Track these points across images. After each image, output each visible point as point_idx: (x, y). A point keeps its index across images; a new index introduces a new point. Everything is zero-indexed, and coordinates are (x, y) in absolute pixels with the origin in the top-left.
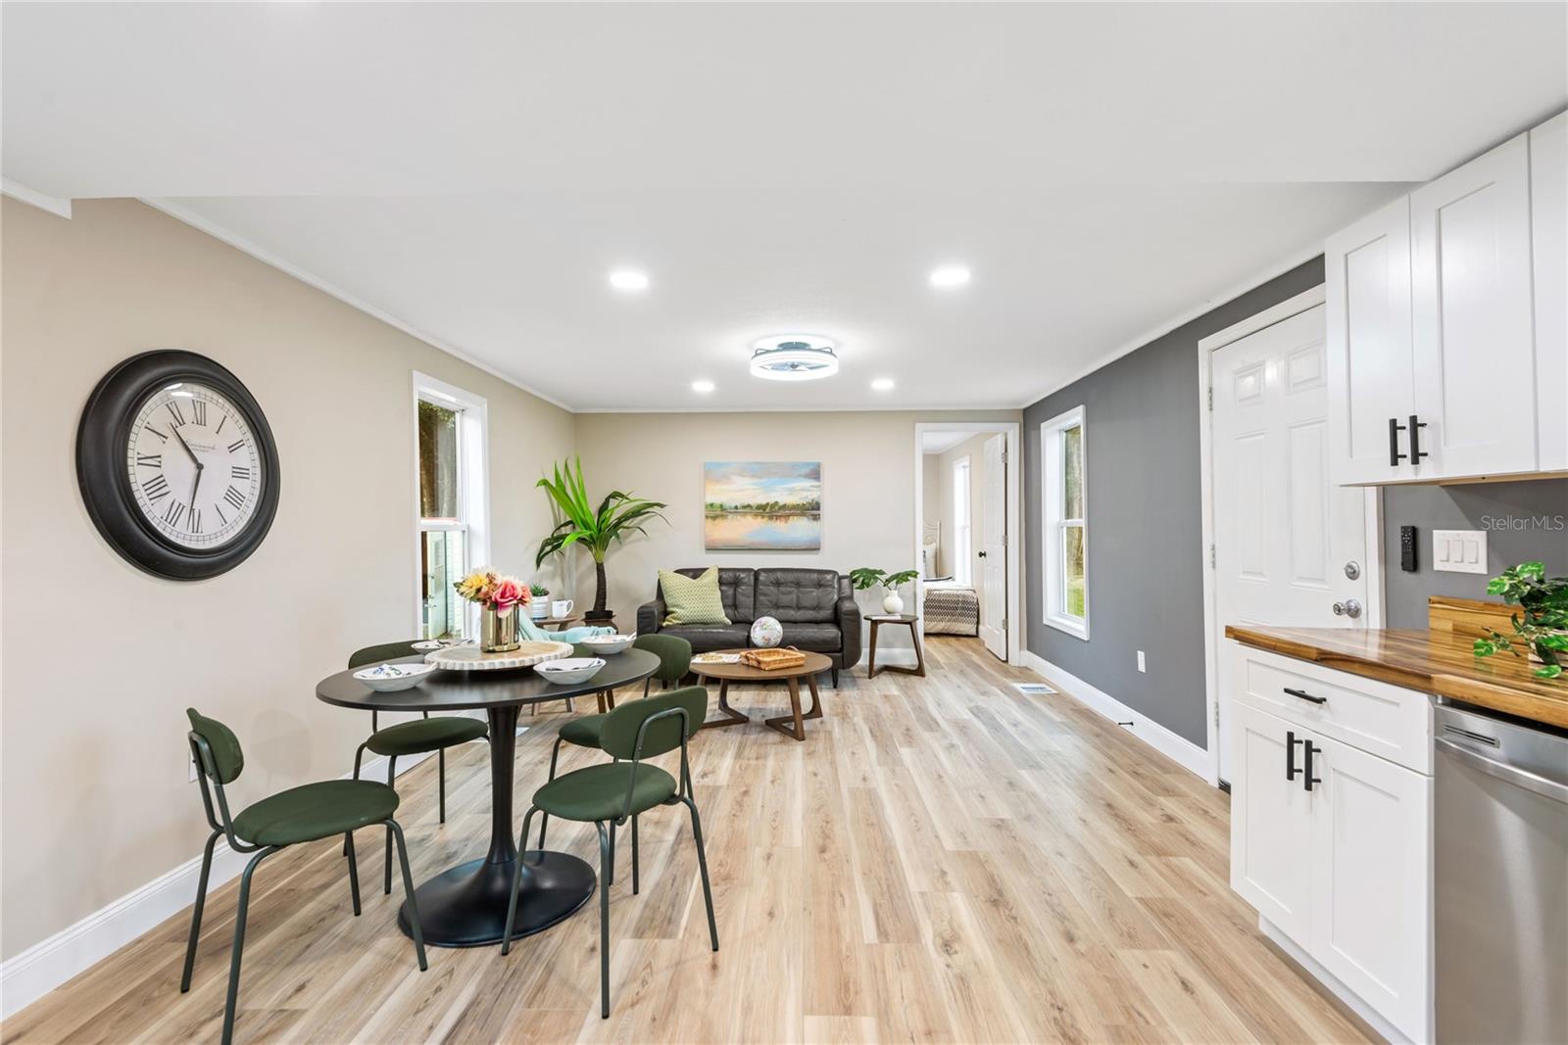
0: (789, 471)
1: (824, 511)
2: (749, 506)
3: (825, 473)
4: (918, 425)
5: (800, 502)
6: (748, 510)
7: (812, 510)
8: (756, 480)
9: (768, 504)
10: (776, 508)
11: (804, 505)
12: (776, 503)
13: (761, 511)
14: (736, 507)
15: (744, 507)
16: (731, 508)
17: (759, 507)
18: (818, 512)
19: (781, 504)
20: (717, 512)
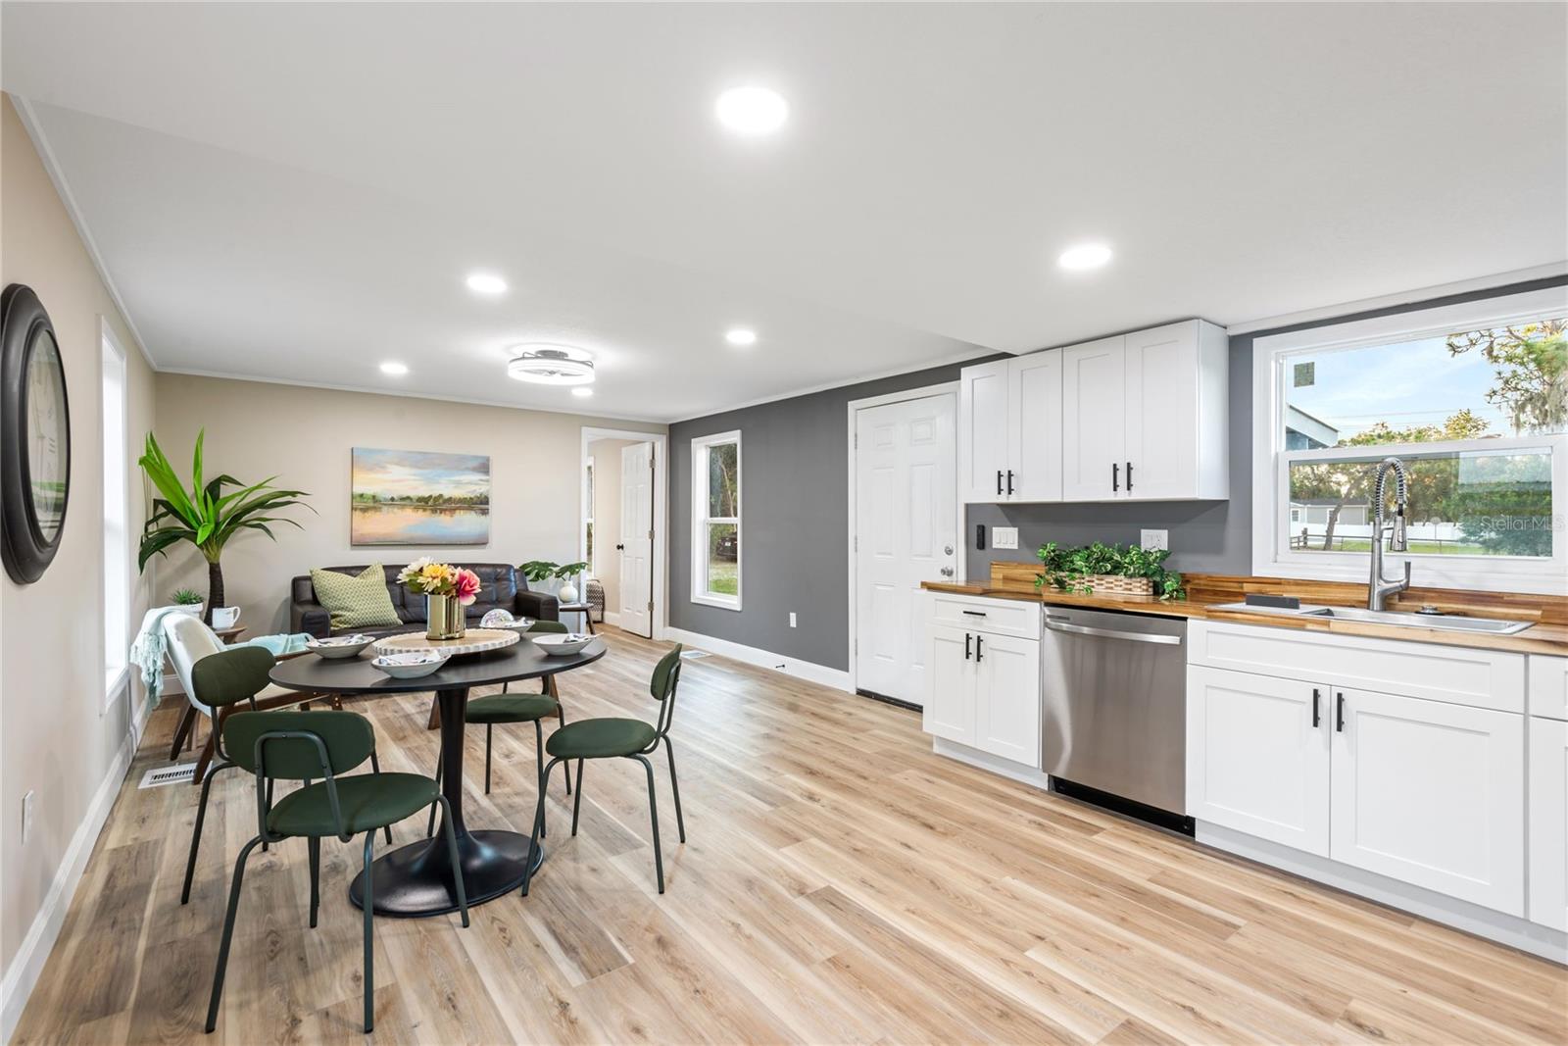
1: (493, 506)
2: (408, 498)
3: (494, 467)
4: (584, 429)
5: (468, 496)
6: (407, 502)
7: (480, 504)
9: (431, 497)
10: (441, 501)
11: (471, 498)
12: (441, 496)
13: (423, 503)
14: (392, 499)
15: (403, 499)
16: (385, 500)
17: (420, 499)
18: (486, 506)
19: (446, 496)
20: (367, 504)
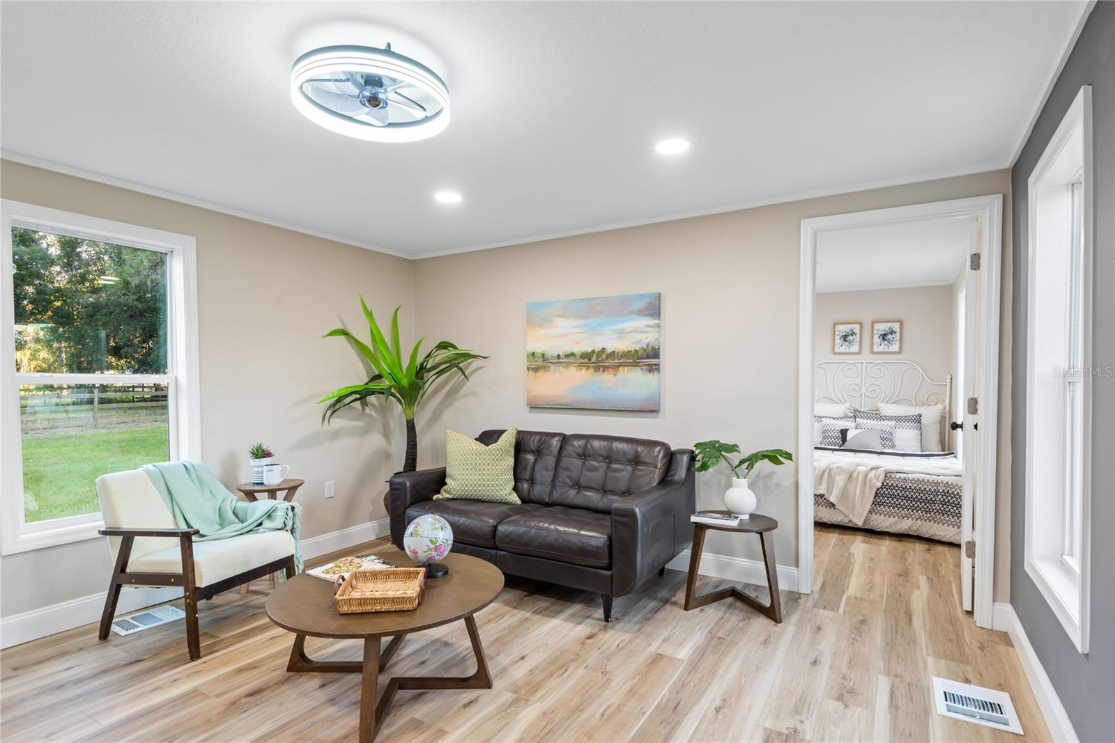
0: (617, 308)
1: (665, 360)
2: (572, 355)
3: (667, 309)
4: (804, 223)
5: (633, 348)
6: (571, 360)
7: (648, 358)
8: (583, 322)
9: (593, 351)
10: (604, 356)
11: (636, 351)
12: (604, 349)
13: (586, 360)
14: (559, 357)
15: (568, 356)
16: (553, 358)
17: (587, 356)
18: (655, 361)
19: (609, 351)
20: (539, 363)
